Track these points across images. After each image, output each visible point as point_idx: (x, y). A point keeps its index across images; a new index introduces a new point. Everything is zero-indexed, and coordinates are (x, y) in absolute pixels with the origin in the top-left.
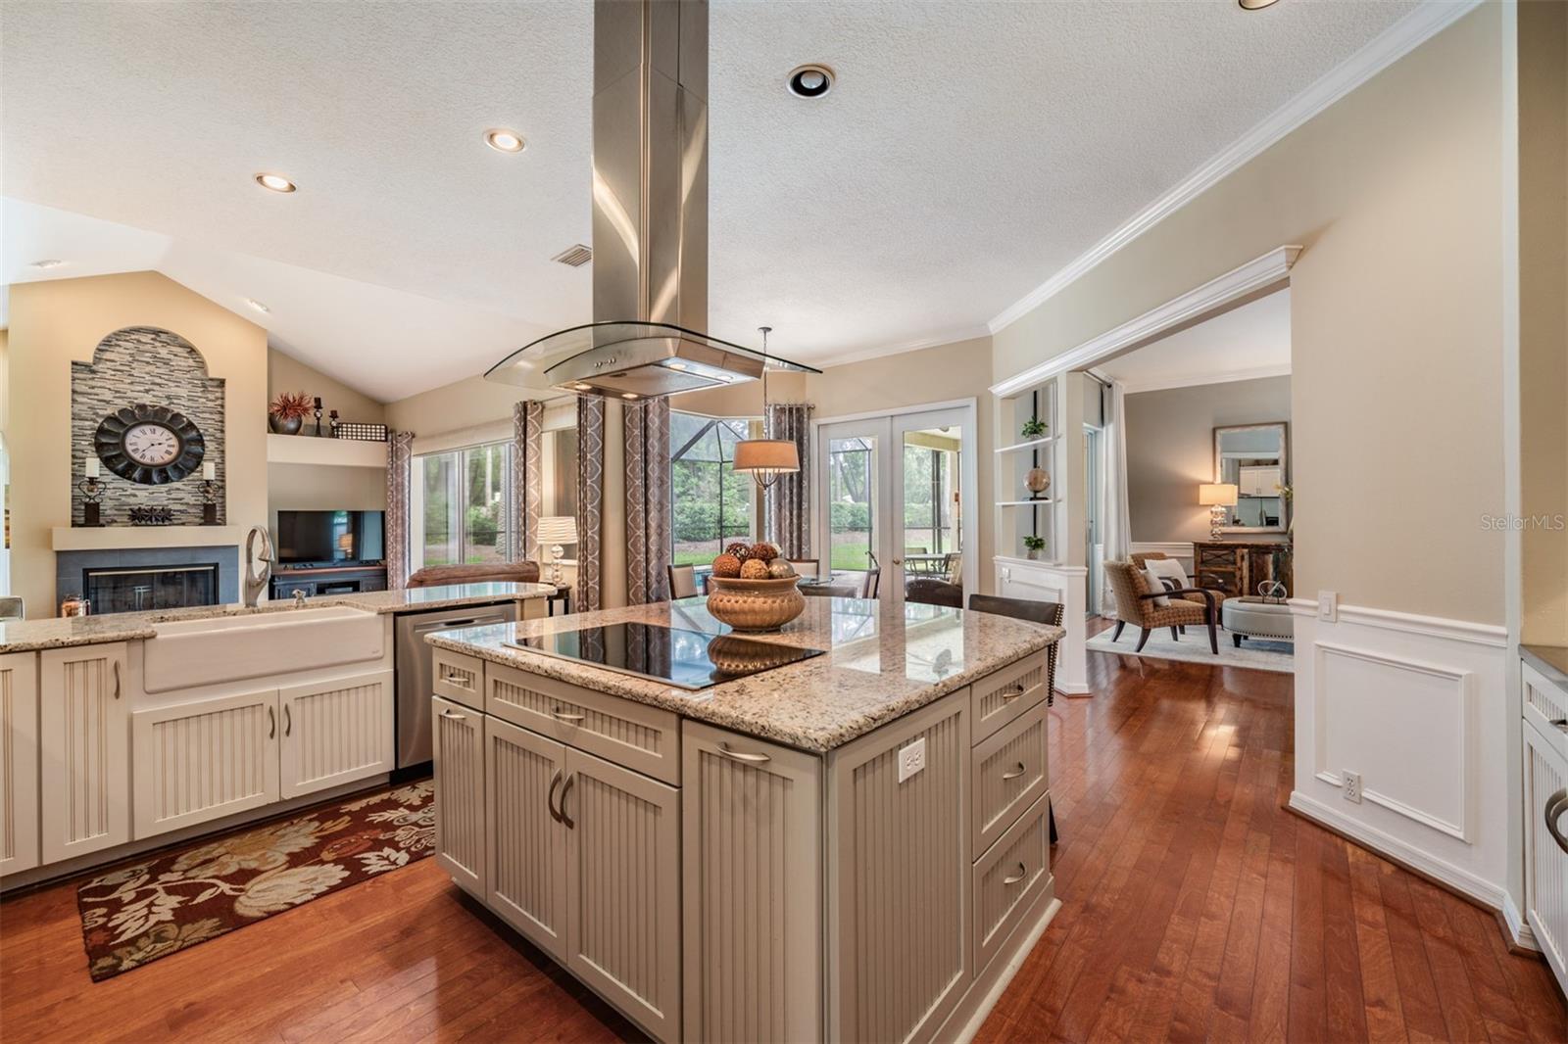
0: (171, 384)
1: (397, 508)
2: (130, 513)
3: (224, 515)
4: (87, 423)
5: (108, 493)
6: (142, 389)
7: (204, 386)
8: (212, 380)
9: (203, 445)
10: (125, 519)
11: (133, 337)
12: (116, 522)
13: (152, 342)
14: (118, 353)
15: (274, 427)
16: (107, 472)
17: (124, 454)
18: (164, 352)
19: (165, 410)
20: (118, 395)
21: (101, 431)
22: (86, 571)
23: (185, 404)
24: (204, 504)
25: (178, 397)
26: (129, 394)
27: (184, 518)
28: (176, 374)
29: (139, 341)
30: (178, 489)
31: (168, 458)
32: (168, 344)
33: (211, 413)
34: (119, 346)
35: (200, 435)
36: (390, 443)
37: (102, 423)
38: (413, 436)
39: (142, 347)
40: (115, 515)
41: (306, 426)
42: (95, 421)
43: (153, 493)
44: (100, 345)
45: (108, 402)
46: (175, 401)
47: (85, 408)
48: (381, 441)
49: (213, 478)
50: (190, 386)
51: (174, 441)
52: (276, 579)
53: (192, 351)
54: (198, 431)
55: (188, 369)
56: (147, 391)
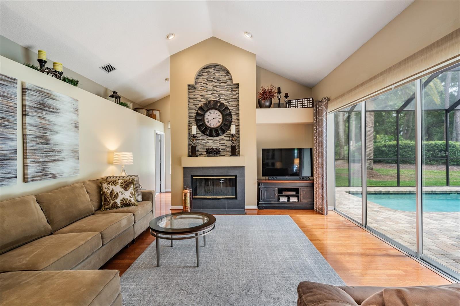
0: (220, 89)
1: (319, 146)
2: (206, 150)
3: (239, 151)
4: (193, 111)
5: (200, 142)
6: (210, 93)
7: (232, 89)
8: (234, 85)
9: (231, 117)
10: (205, 153)
11: (207, 70)
12: (202, 154)
13: (213, 71)
14: (203, 78)
15: (260, 105)
16: (199, 132)
17: (204, 124)
18: (217, 75)
19: (217, 102)
20: (203, 97)
21: (197, 114)
22: (193, 176)
23: (225, 98)
24: (232, 146)
25: (222, 95)
26: (206, 96)
27: (225, 153)
28: (222, 84)
29: (209, 72)
30: (223, 139)
31: (219, 124)
32: (219, 71)
33: (234, 101)
34: (203, 75)
35: (230, 113)
36: (315, 108)
37: (198, 111)
38: (329, 100)
39: (210, 74)
40: (202, 151)
41: (274, 103)
42: (195, 110)
43: (214, 141)
44: (197, 76)
45: (199, 101)
46: (222, 97)
47: (192, 104)
48: (310, 107)
49: (235, 133)
50: (226, 89)
51: (221, 117)
52: (260, 185)
53: (227, 72)
54: (230, 111)
55: (226, 81)
56: (212, 94)
